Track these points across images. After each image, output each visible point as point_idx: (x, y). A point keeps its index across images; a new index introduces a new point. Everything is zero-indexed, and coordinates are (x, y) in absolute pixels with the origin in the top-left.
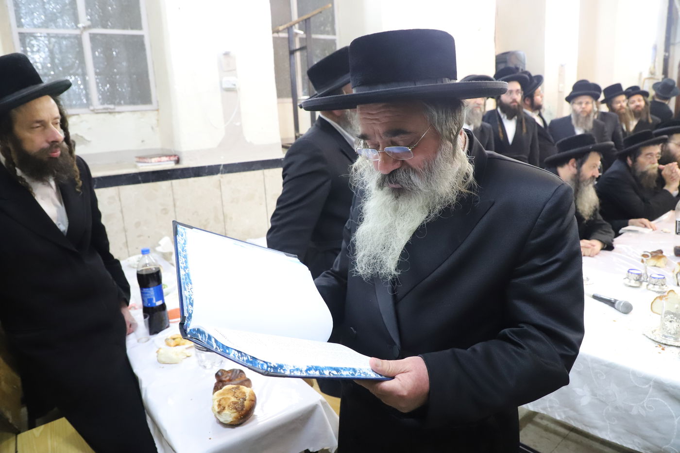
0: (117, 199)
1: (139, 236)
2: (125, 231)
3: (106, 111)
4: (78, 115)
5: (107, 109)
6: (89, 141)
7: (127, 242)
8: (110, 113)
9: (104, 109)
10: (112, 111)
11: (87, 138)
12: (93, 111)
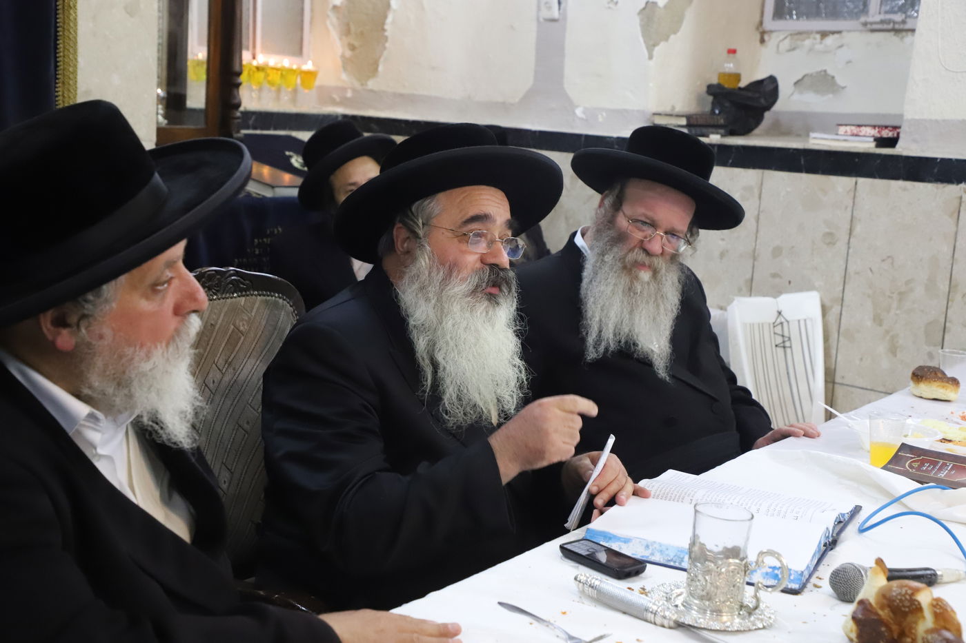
0: (756, 192)
1: (775, 276)
2: (755, 258)
3: (885, 26)
4: (839, 32)
5: (889, 22)
6: (843, 88)
7: (752, 279)
8: (897, 31)
9: (882, 22)
10: (901, 27)
11: (840, 81)
12: (865, 24)
